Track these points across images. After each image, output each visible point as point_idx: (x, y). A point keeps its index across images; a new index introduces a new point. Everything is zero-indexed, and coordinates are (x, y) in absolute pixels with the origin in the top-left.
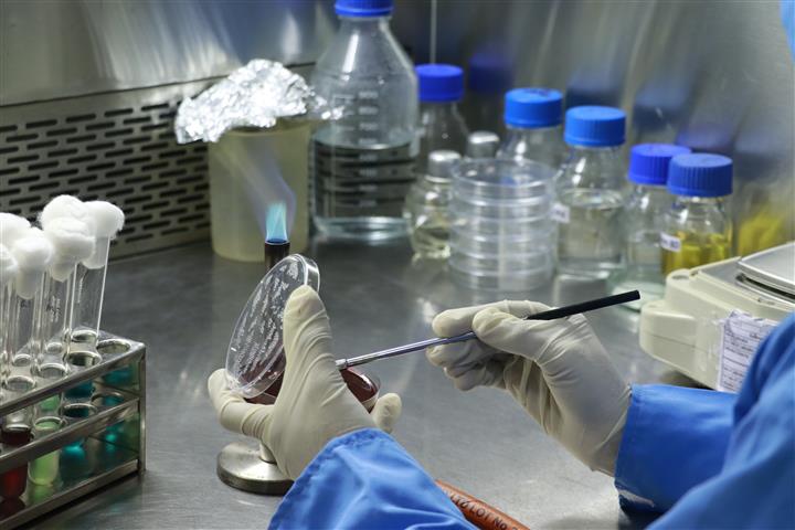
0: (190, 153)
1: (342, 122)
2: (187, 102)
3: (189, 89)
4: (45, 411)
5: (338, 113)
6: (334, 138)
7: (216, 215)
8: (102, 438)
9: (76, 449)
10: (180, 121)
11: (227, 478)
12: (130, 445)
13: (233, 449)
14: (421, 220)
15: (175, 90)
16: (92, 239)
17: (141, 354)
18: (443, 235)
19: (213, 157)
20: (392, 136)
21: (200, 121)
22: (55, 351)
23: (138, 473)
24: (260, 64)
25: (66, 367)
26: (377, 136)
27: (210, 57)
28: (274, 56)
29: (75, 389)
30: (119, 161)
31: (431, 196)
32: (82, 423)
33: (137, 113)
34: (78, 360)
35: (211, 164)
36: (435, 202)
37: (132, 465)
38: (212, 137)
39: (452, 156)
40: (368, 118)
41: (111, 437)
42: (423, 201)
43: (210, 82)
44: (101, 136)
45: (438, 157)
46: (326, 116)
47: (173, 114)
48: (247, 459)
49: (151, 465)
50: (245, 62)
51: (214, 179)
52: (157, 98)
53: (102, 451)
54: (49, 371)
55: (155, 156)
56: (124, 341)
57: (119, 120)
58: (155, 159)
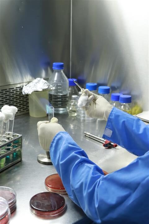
0: (25, 96)
1: (55, 90)
2: (24, 87)
3: (24, 84)
4: (2, 149)
5: (54, 88)
6: (53, 93)
7: (30, 108)
8: (13, 154)
9: (8, 156)
10: (23, 90)
11: (39, 162)
12: (19, 156)
13: (40, 155)
14: (70, 109)
15: (22, 84)
16: (12, 114)
17: (21, 137)
18: (75, 111)
19: (29, 97)
20: (64, 92)
21: (27, 90)
22: (4, 137)
23: (21, 161)
24: (38, 79)
25: (7, 140)
26: (61, 92)
27: (28, 78)
28: (41, 77)
29: (9, 144)
30: (11, 98)
31: (72, 104)
32: (9, 151)
33: (15, 89)
34: (8, 139)
35: (29, 99)
36: (73, 105)
37: (19, 159)
38: (30, 93)
39: (76, 96)
40: (59, 89)
41: (15, 154)
42: (71, 105)
43: (29, 82)
44: (8, 93)
45: (73, 96)
46: (52, 89)
47: (22, 89)
48: (43, 158)
49: (23, 159)
50: (35, 78)
51: (30, 101)
52: (18, 86)
53: (13, 157)
54: (3, 141)
55: (18, 97)
56: (18, 135)
57: (11, 90)
58: (18, 98)
